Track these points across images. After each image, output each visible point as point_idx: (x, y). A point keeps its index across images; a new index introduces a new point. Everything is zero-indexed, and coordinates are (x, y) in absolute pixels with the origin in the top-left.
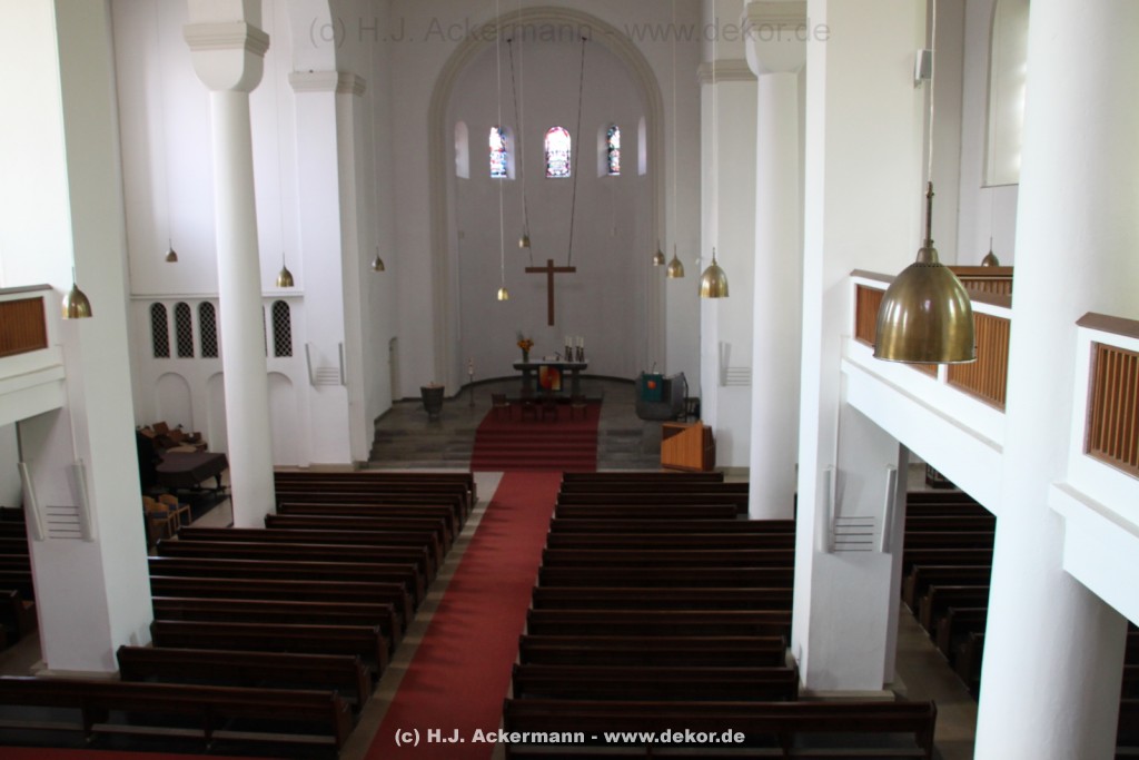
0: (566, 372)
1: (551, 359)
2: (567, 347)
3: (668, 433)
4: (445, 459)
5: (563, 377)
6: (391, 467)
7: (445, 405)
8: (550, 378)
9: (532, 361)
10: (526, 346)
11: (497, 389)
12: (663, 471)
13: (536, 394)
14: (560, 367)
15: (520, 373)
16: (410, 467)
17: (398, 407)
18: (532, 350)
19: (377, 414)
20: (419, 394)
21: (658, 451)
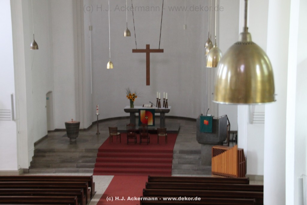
0: (156, 114)
1: (148, 106)
2: (158, 99)
3: (216, 153)
4: (77, 167)
5: (154, 117)
6: (43, 172)
7: (80, 133)
8: (147, 118)
9: (136, 107)
10: (132, 98)
11: (113, 124)
12: (212, 176)
13: (137, 128)
14: (153, 111)
15: (128, 114)
16: (55, 172)
17: (51, 134)
18: (136, 101)
19: (36, 139)
20: (64, 127)
21: (210, 164)
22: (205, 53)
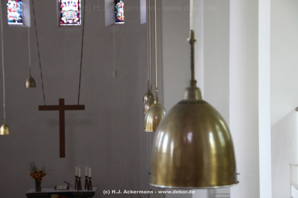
1: (62, 188)
2: (77, 177)
9: (44, 190)
10: (38, 176)
22: (144, 110)
